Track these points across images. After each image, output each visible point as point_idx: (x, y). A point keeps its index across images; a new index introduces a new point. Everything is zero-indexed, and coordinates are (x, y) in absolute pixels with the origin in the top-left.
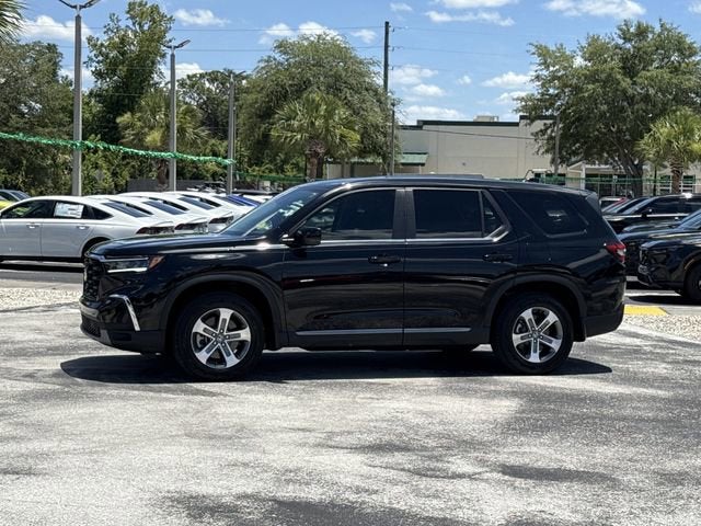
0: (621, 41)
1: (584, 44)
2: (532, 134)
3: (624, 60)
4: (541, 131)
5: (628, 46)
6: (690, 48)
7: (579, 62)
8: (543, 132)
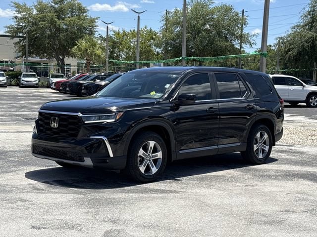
0: (53, 4)
1: (36, 4)
2: (14, 43)
3: (56, 12)
4: (18, 42)
5: (56, 6)
6: (84, 9)
7: (35, 12)
8: (19, 43)
